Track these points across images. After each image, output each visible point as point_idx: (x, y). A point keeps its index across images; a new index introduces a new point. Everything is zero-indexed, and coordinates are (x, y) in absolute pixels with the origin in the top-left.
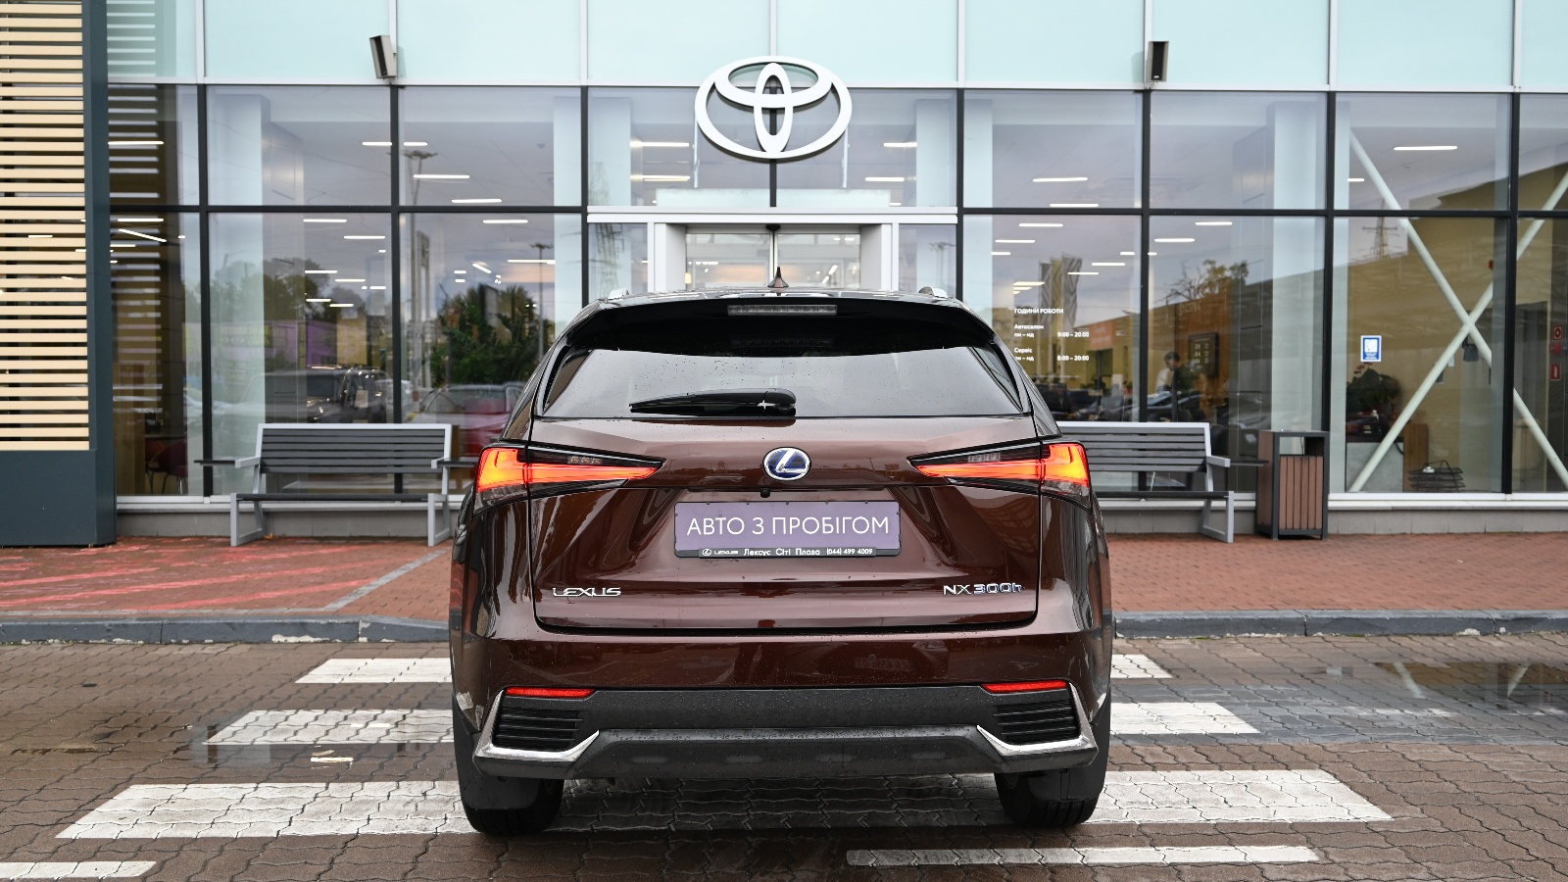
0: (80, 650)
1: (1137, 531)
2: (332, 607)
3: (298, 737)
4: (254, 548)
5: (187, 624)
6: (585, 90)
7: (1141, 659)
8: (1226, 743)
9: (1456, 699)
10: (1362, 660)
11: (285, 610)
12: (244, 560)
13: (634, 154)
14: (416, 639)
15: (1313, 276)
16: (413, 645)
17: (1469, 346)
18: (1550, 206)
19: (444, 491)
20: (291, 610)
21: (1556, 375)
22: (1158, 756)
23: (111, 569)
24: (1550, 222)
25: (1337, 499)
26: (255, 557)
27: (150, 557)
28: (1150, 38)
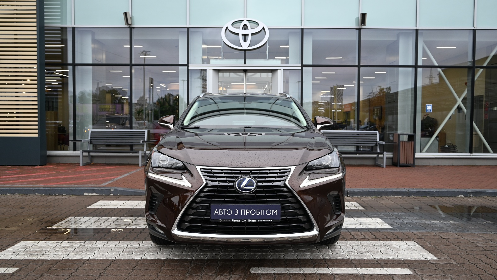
0: (24, 197)
1: (356, 164)
2: (104, 184)
3: (81, 226)
4: (87, 167)
5: (58, 189)
6: (188, 28)
7: (355, 203)
8: (381, 231)
9: (457, 218)
10: (426, 205)
11: (89, 185)
12: (83, 170)
13: (204, 49)
14: (128, 194)
15: (411, 90)
16: (127, 196)
17: (459, 108)
18: (485, 64)
19: (145, 150)
20: (91, 185)
21: (486, 117)
22: (359, 235)
23: (42, 173)
24: (485, 69)
25: (418, 155)
26: (86, 169)
27: (55, 169)
28: (361, 12)
